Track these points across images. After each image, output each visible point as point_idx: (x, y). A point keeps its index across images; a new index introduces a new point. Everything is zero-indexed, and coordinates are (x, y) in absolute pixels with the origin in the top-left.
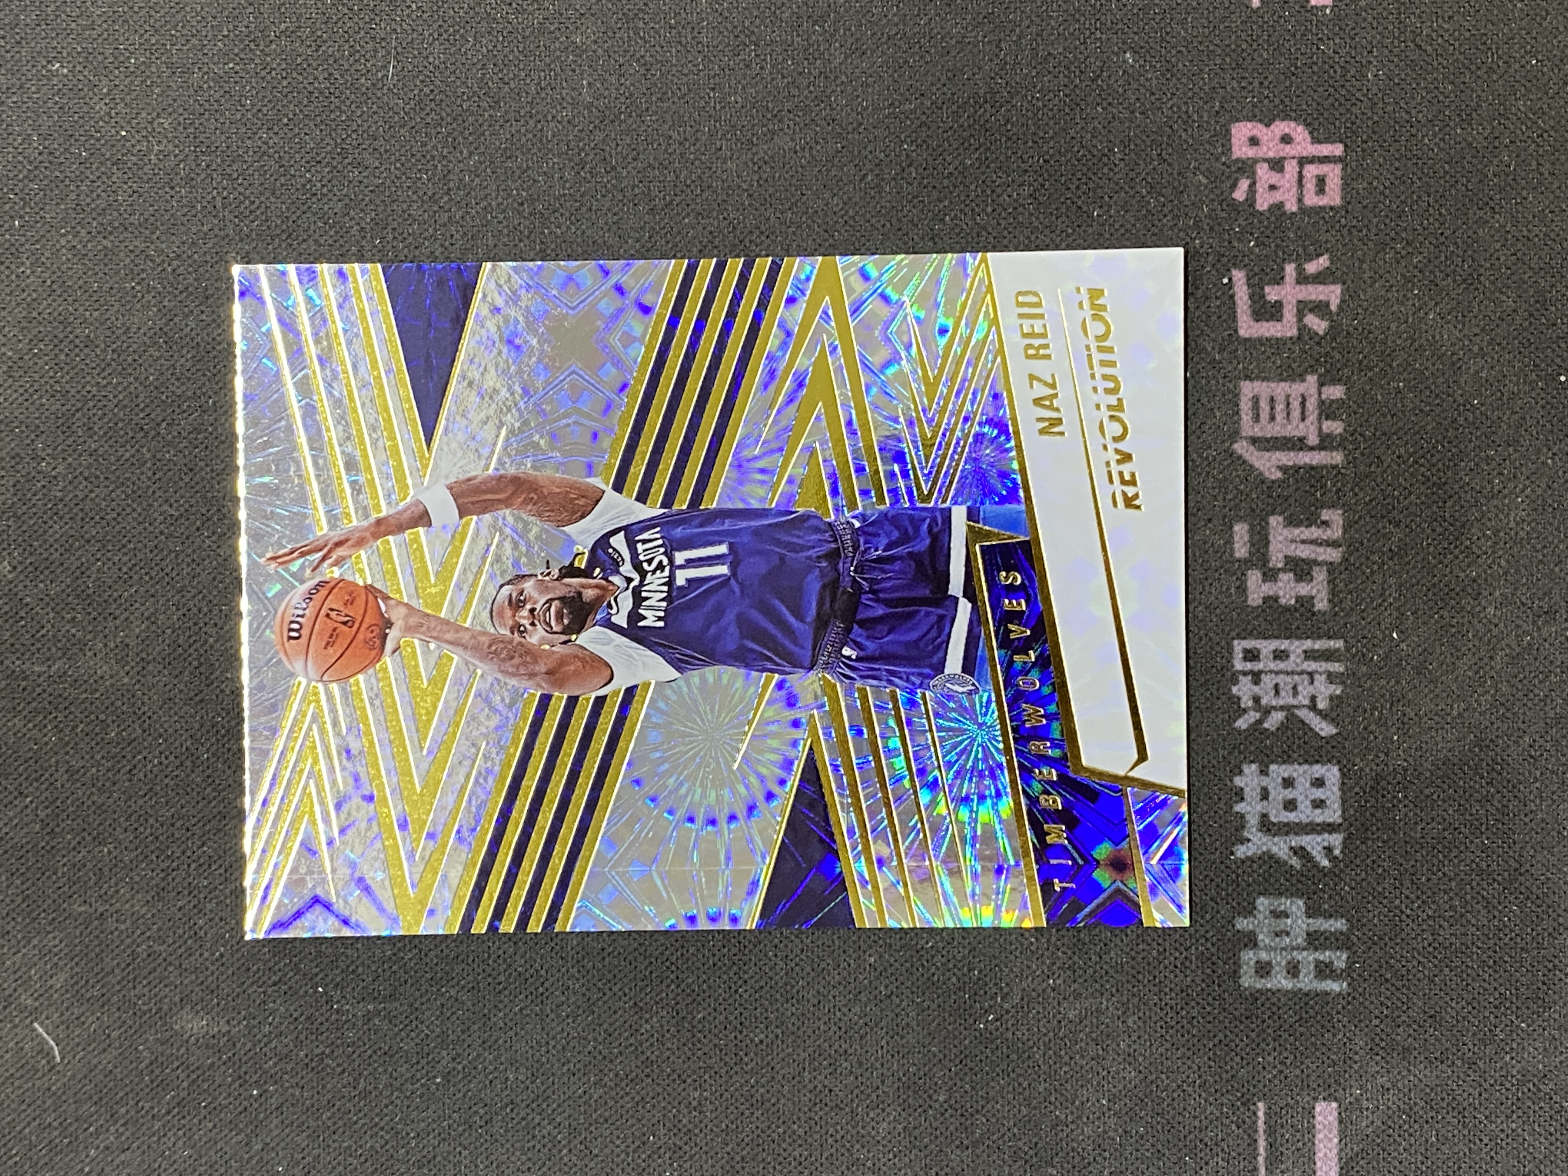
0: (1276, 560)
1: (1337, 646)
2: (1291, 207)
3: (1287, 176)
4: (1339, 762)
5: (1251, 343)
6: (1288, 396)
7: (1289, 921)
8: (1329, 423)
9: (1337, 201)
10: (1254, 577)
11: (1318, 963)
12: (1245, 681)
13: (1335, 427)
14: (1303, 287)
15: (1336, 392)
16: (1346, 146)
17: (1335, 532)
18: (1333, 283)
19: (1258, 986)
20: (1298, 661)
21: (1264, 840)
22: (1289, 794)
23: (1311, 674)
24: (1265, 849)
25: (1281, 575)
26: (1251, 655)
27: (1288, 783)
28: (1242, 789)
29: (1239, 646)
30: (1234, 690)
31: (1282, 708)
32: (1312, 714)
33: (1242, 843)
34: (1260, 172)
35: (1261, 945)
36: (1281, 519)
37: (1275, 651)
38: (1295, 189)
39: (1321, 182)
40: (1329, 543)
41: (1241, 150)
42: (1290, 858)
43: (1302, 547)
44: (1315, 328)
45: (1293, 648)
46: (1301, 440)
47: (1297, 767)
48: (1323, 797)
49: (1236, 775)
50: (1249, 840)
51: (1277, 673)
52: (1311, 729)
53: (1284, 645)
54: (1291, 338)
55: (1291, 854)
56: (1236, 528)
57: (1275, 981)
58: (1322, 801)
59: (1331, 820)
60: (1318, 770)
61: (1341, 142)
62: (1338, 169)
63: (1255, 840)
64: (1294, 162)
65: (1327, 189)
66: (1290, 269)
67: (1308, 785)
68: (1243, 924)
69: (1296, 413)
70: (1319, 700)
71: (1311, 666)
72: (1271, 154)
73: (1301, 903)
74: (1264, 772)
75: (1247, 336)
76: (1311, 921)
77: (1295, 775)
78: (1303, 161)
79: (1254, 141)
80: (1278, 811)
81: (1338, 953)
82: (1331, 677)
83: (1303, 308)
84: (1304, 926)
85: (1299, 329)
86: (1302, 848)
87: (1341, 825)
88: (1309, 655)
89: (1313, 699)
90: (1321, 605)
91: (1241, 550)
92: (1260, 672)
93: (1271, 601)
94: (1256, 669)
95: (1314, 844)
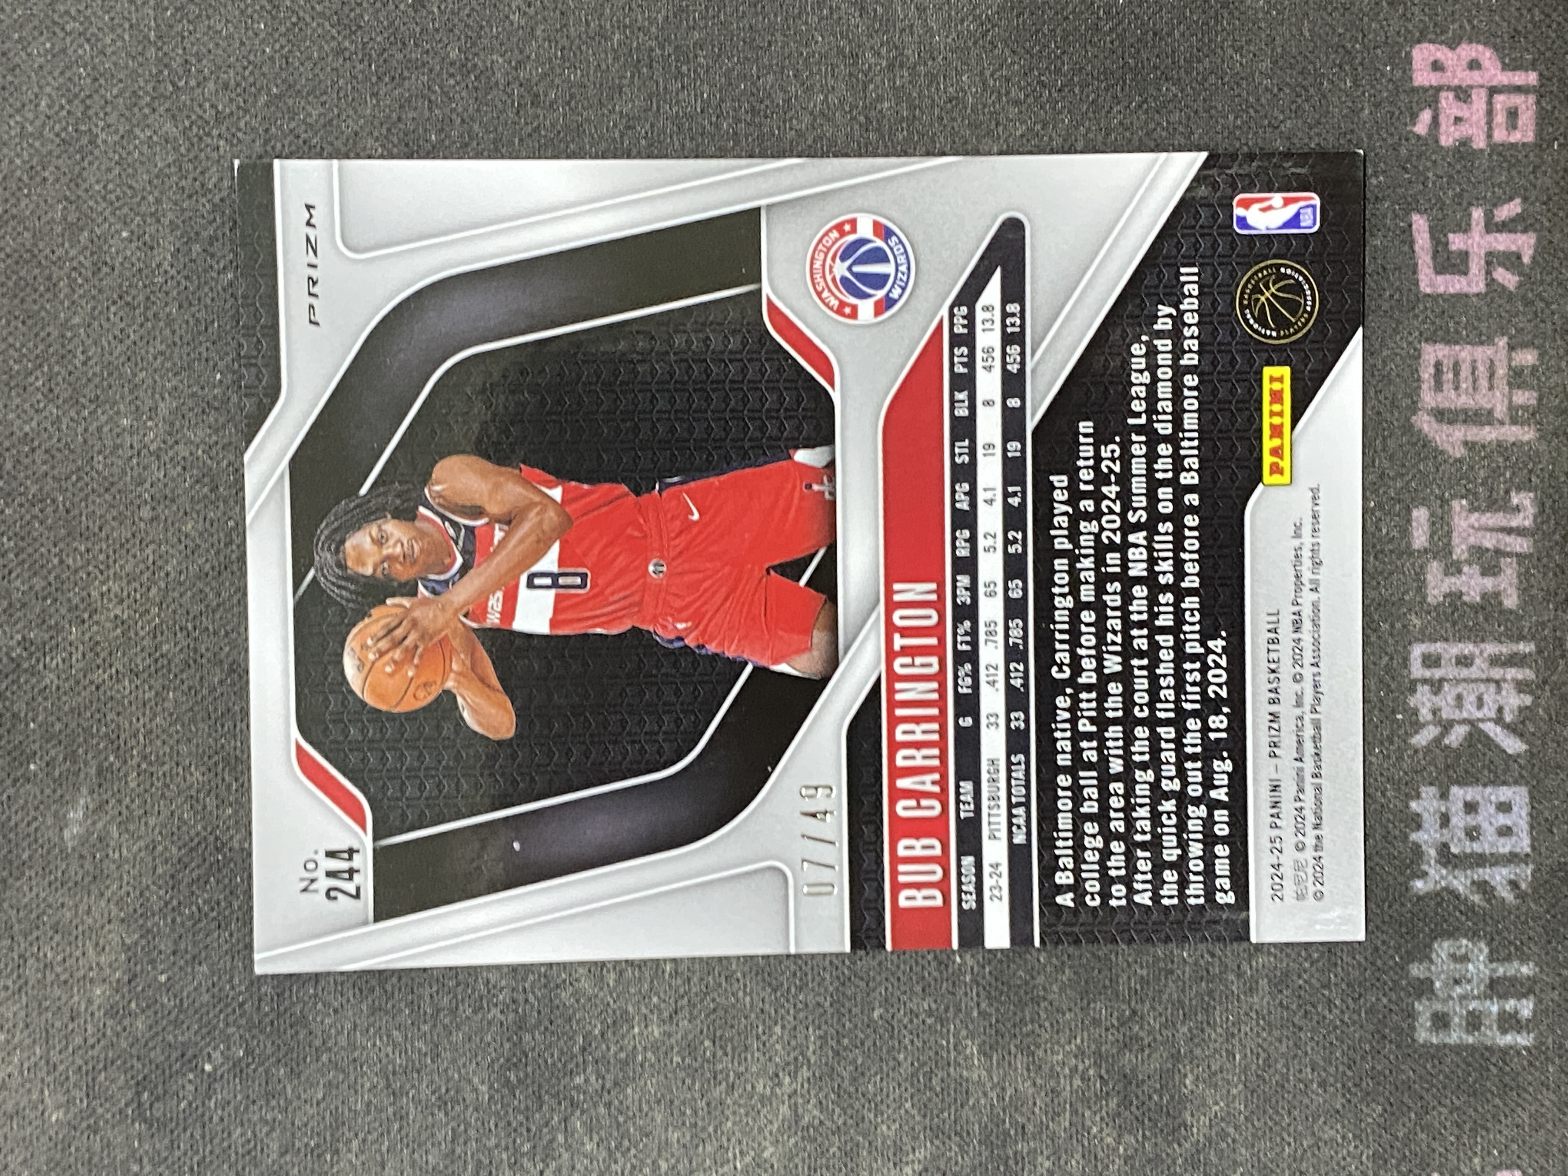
0: (1460, 551)
1: (1527, 650)
2: (1480, 143)
3: (1475, 107)
4: (1527, 783)
5: (1434, 298)
6: (1475, 361)
7: (1470, 967)
8: (1520, 392)
9: (1530, 137)
10: (1434, 569)
11: (1502, 1014)
12: (1423, 690)
13: (1524, 397)
14: (1490, 238)
15: (1527, 357)
16: (1541, 75)
17: (1525, 519)
18: (1525, 231)
19: (1435, 1041)
20: (1485, 666)
21: (1444, 872)
22: (1471, 820)
23: (1497, 682)
24: (1443, 884)
25: (1466, 569)
26: (1430, 661)
27: (1471, 808)
28: (1418, 815)
29: (1417, 651)
30: (1412, 702)
31: (1464, 721)
32: (1498, 729)
33: (1419, 877)
34: (1443, 103)
35: (1440, 993)
36: (1464, 502)
37: (1457, 657)
38: (1483, 122)
39: (1513, 114)
40: (1519, 532)
41: (1422, 77)
42: (1472, 893)
43: (1488, 535)
44: (1506, 283)
45: (1477, 652)
46: (1490, 412)
47: (1480, 788)
48: (1509, 823)
49: (1412, 798)
50: (1424, 875)
51: (1458, 681)
52: (1497, 746)
53: (1468, 648)
54: (1478, 295)
55: (1474, 888)
56: (1415, 513)
57: (1455, 1036)
58: (1509, 829)
59: (1518, 850)
60: (1505, 793)
61: (1534, 70)
62: (1532, 99)
63: (1432, 872)
64: (1483, 93)
65: (1520, 123)
66: (1477, 214)
67: (1492, 810)
68: (1416, 970)
69: (1484, 383)
70: (1507, 710)
71: (1497, 673)
72: (1456, 82)
73: (1482, 945)
74: (1444, 795)
75: (1428, 290)
76: (1494, 965)
77: (1479, 798)
78: (1493, 91)
79: (1437, 66)
80: (1460, 840)
81: (1524, 1001)
82: (1521, 687)
83: (1492, 259)
84: (1487, 972)
85: (1487, 285)
86: (1486, 882)
87: (1527, 855)
88: (1495, 661)
89: (1500, 710)
90: (1511, 601)
91: (1420, 538)
92: (1441, 680)
93: (1455, 596)
94: (1437, 676)
95: (1499, 876)
